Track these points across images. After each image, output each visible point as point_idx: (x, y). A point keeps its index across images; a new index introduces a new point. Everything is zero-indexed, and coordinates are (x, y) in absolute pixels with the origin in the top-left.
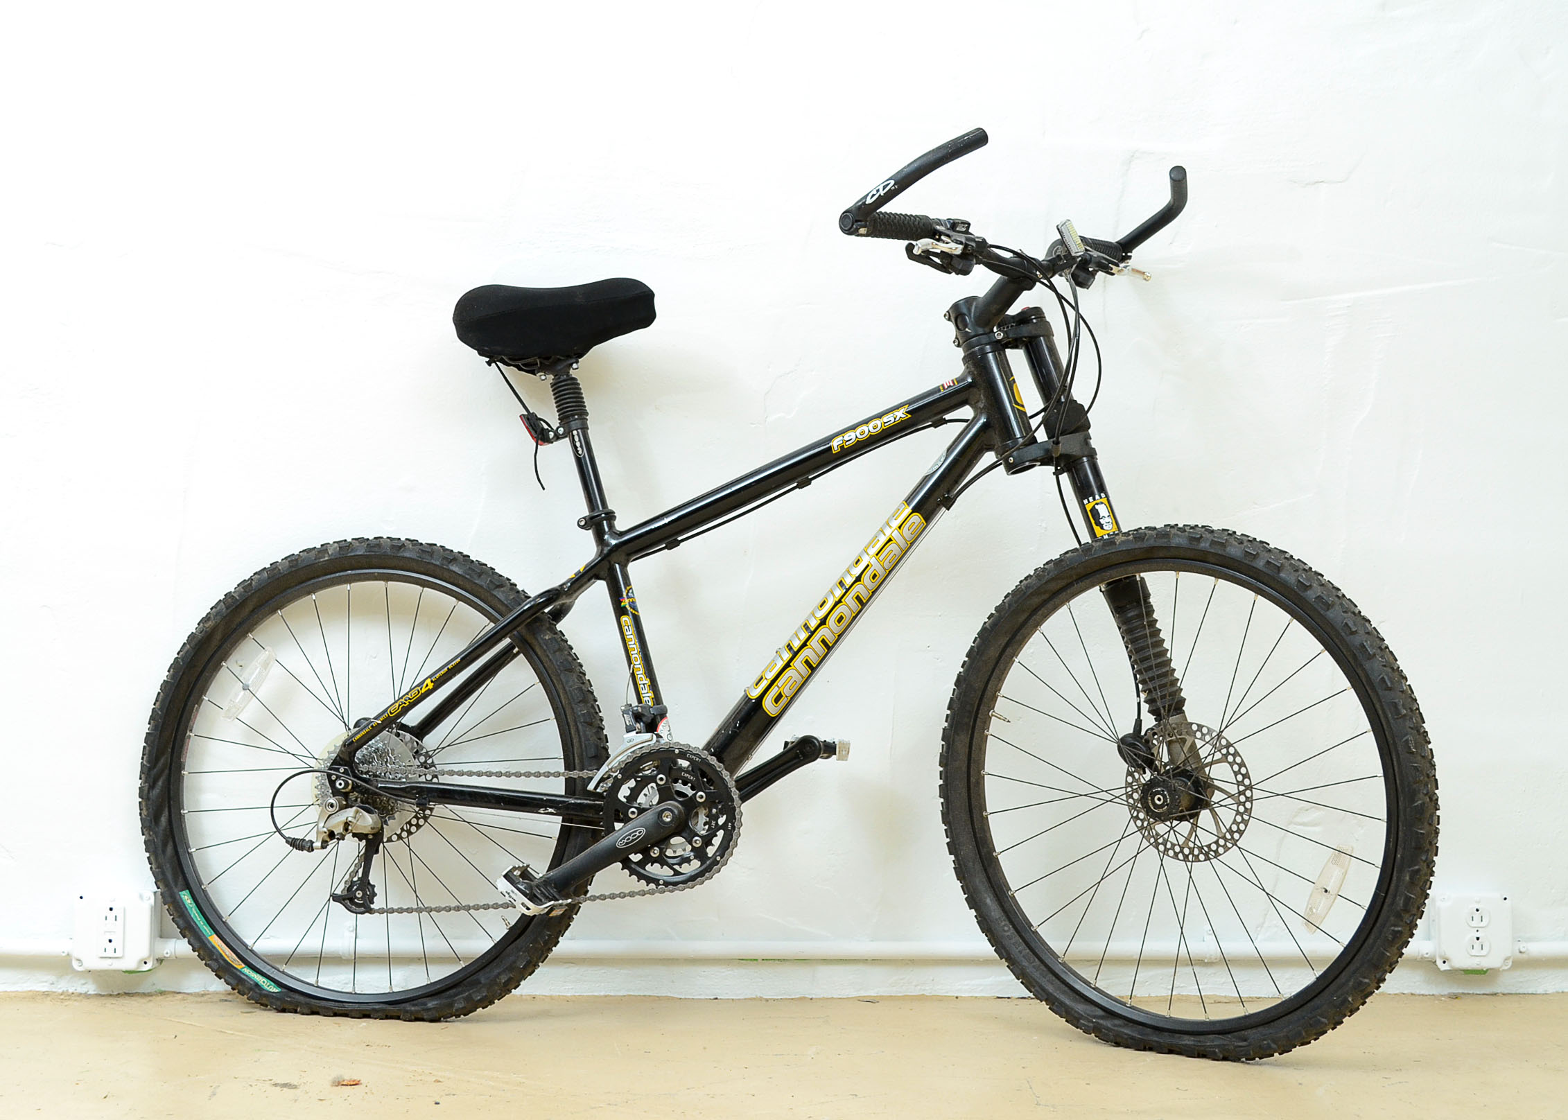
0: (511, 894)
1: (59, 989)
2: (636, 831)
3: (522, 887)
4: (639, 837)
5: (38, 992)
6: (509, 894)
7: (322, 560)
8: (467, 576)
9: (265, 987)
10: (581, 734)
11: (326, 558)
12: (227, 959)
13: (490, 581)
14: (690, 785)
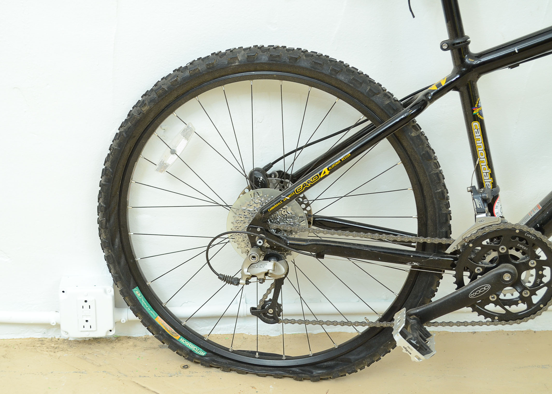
0: (408, 349)
1: (49, 336)
2: (483, 287)
3: (414, 342)
4: (486, 290)
5: (35, 338)
6: (405, 348)
7: (233, 65)
8: (351, 85)
9: (197, 352)
10: (436, 206)
11: (237, 64)
12: (169, 333)
13: (370, 89)
14: (521, 251)
